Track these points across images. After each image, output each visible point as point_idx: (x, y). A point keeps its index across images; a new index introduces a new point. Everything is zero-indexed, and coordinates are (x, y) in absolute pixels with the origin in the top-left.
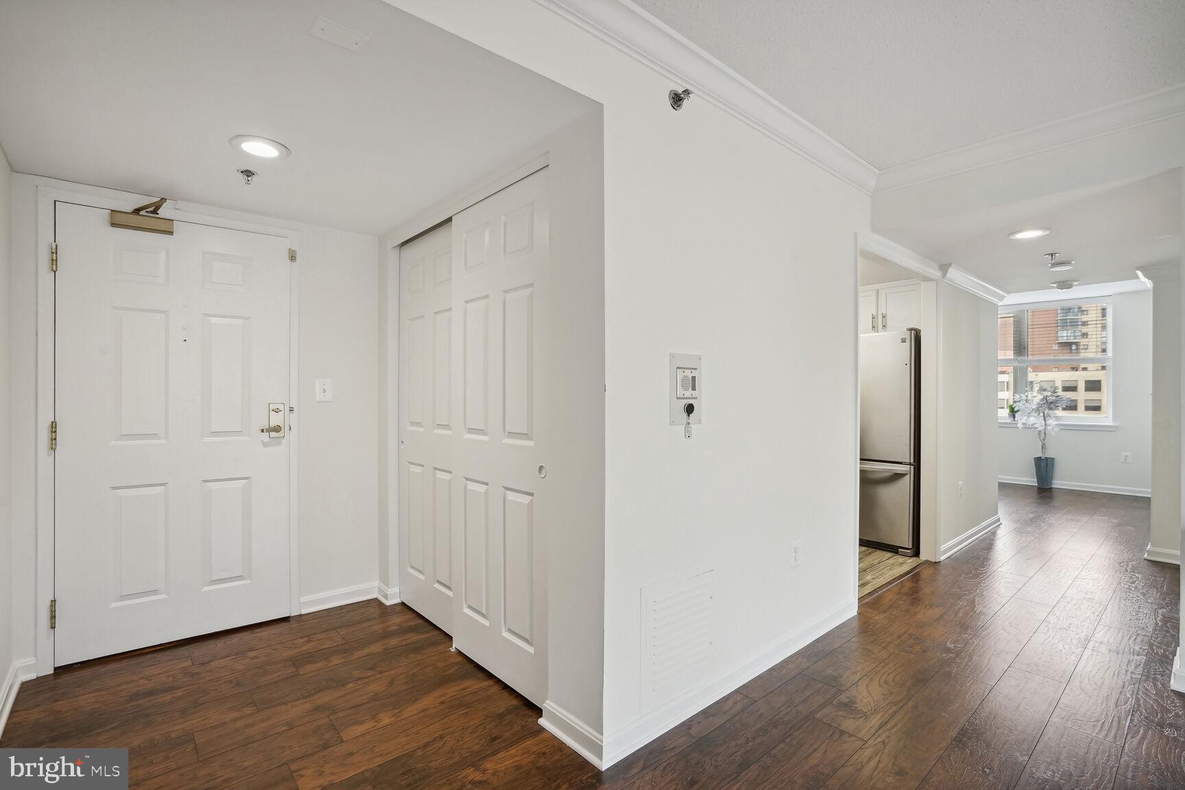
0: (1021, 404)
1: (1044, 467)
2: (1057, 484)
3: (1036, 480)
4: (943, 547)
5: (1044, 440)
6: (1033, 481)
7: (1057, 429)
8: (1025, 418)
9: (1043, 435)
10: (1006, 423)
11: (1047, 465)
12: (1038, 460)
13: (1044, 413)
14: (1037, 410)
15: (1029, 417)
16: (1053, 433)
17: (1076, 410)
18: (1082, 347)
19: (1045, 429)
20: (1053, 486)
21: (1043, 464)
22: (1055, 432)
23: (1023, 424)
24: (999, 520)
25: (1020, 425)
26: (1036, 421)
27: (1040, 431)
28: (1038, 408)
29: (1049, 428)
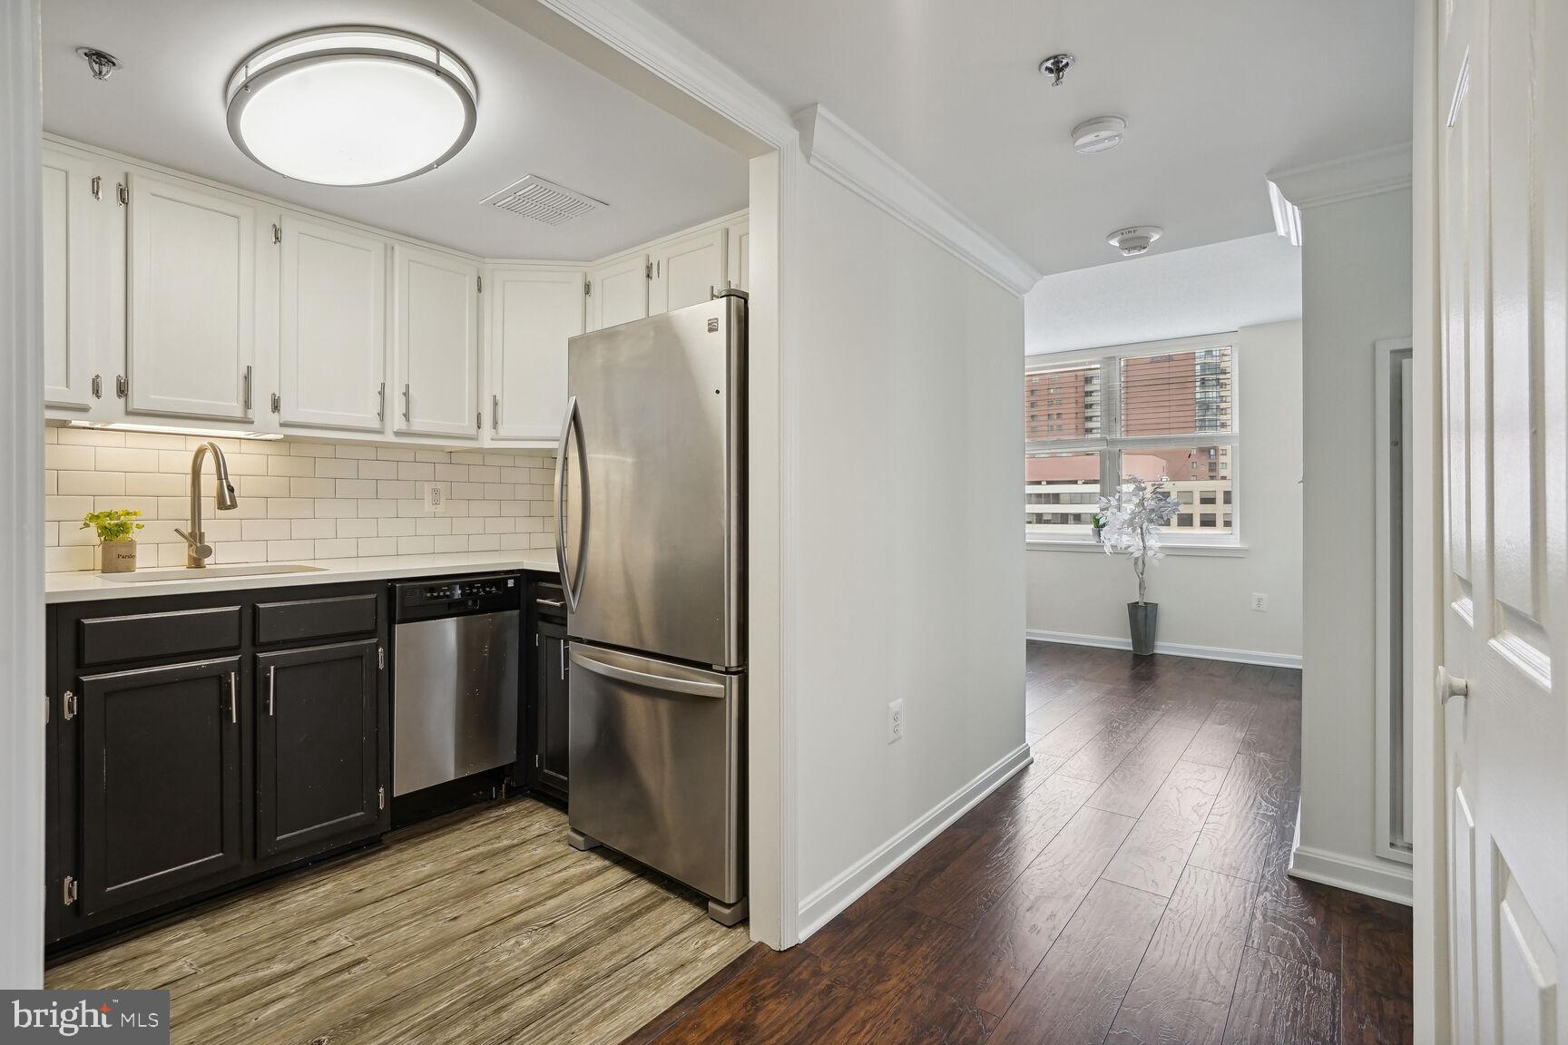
0: (1109, 513)
1: (1142, 618)
2: (1165, 646)
3: (1131, 641)
4: (804, 904)
5: (1142, 574)
6: (1124, 642)
7: (1160, 555)
8: (1116, 536)
9: (1140, 564)
10: (1090, 546)
11: (1146, 615)
12: (1134, 607)
13: (1141, 528)
14: (1131, 523)
15: (1120, 535)
16: (1156, 563)
17: (1215, 526)
18: (1221, 452)
19: (1143, 555)
20: (1156, 651)
21: (1141, 614)
22: (1159, 560)
23: (1113, 546)
24: (1027, 753)
25: (1107, 549)
26: (1129, 540)
27: (1137, 559)
28: (1132, 520)
29: (1150, 553)
